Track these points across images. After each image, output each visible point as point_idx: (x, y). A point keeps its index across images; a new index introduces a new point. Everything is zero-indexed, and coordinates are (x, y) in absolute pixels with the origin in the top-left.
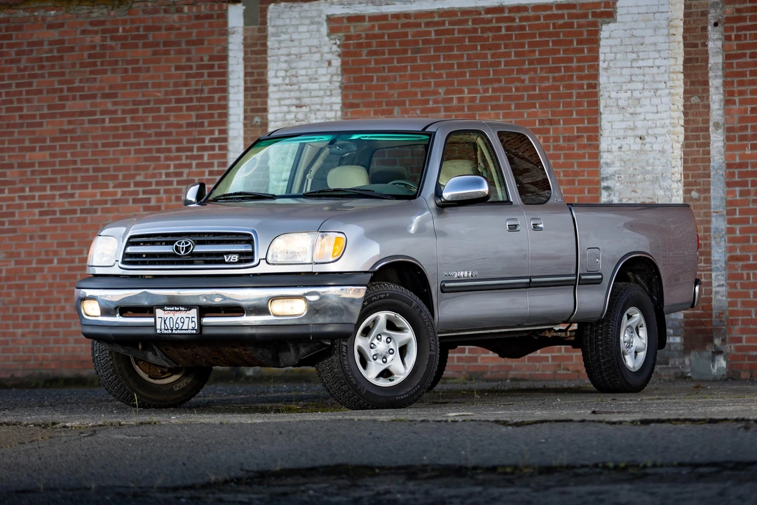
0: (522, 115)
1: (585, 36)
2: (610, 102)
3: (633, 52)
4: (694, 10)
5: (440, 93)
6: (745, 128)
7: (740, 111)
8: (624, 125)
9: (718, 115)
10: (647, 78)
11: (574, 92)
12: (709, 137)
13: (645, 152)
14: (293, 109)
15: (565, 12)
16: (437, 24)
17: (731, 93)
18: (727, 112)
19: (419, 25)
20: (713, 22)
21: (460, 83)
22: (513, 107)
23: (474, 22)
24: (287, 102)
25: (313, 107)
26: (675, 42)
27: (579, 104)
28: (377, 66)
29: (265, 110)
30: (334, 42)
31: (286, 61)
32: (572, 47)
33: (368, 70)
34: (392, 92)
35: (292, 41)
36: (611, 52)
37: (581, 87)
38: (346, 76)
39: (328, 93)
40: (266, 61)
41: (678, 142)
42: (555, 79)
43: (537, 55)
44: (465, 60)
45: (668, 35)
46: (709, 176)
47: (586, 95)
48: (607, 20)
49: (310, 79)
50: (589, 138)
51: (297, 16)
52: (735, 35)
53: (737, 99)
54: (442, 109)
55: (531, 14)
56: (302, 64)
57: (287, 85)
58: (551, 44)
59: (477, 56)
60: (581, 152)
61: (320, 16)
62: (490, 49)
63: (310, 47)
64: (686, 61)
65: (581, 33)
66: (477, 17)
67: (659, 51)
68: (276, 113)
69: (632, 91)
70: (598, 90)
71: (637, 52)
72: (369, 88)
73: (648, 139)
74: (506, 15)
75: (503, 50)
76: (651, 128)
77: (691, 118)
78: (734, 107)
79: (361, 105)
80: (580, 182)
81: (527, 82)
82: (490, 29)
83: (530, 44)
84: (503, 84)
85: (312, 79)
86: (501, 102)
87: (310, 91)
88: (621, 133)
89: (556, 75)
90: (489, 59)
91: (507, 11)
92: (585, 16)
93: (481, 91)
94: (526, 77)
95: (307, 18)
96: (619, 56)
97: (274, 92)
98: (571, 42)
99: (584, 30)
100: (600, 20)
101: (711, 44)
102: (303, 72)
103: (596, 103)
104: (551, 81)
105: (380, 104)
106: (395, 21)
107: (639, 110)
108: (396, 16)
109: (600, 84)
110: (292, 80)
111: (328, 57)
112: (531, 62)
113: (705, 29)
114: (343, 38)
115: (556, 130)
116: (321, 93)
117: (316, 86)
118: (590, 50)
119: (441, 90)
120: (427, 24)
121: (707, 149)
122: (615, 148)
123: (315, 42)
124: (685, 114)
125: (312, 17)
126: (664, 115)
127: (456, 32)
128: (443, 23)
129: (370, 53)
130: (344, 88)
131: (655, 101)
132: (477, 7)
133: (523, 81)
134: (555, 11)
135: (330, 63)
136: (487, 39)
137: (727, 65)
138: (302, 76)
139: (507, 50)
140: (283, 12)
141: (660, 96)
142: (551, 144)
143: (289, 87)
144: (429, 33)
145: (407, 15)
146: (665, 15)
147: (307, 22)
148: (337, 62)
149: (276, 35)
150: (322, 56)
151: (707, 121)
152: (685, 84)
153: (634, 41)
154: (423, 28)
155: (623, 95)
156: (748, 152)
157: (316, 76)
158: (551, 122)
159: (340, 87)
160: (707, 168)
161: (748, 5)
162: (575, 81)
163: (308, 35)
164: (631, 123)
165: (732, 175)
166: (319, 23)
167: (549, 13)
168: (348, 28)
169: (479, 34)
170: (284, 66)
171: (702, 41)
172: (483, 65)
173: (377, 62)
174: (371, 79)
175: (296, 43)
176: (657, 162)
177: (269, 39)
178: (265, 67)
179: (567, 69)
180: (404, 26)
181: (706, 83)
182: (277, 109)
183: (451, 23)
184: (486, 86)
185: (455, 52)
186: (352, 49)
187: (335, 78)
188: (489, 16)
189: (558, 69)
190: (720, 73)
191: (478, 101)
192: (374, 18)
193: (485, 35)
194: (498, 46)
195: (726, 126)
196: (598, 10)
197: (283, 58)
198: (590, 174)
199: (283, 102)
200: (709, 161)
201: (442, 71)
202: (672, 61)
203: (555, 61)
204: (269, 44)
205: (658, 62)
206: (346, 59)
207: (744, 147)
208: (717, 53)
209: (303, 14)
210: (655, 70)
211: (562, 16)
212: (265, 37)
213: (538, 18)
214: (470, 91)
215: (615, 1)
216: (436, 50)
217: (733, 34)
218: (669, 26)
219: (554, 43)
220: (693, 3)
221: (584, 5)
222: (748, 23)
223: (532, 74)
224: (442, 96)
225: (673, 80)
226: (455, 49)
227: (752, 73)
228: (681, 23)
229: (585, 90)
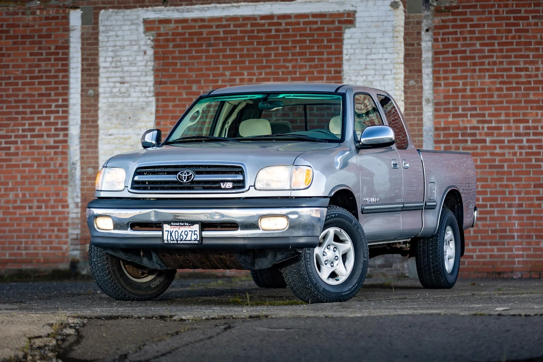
1: (333, 37)
3: (367, 49)
4: (411, 20)
5: (226, 75)
6: (448, 103)
7: (444, 91)
9: (429, 93)
10: (378, 67)
11: (325, 75)
12: (421, 109)
14: (118, 85)
15: (319, 19)
16: (224, 26)
17: (438, 79)
18: (435, 92)
19: (211, 27)
20: (425, 28)
21: (241, 68)
23: (252, 25)
24: (113, 80)
25: (133, 84)
26: (398, 42)
28: (180, 55)
29: (97, 85)
30: (148, 37)
31: (112, 51)
32: (323, 44)
33: (173, 58)
34: (191, 74)
35: (118, 36)
36: (352, 48)
37: (330, 72)
38: (157, 62)
39: (144, 74)
40: (98, 50)
42: (310, 67)
43: (298, 50)
44: (245, 52)
45: (393, 37)
46: (422, 136)
47: (333, 78)
48: (349, 26)
49: (131, 64)
51: (121, 19)
52: (442, 38)
53: (442, 82)
55: (293, 20)
56: (125, 53)
57: (113, 67)
58: (308, 42)
59: (254, 49)
61: (138, 19)
62: (263, 45)
63: (131, 41)
64: (406, 55)
65: (330, 35)
66: (254, 22)
67: (386, 48)
68: (104, 87)
69: (367, 76)
70: (342, 74)
71: (370, 49)
72: (174, 70)
74: (275, 20)
75: (273, 45)
77: (409, 95)
78: (440, 88)
79: (168, 83)
81: (290, 69)
82: (264, 31)
83: (293, 42)
84: (273, 70)
85: (132, 64)
86: (271, 82)
87: (131, 72)
89: (312, 64)
90: (263, 52)
91: (276, 18)
92: (333, 22)
93: (257, 74)
94: (290, 65)
95: (128, 20)
96: (357, 51)
97: (104, 72)
98: (323, 41)
99: (332, 32)
100: (343, 26)
101: (423, 44)
102: (125, 59)
104: (308, 67)
105: (182, 82)
106: (193, 24)
108: (195, 20)
109: (343, 71)
110: (117, 63)
111: (144, 48)
112: (293, 54)
113: (419, 33)
114: (156, 35)
116: (139, 74)
117: (134, 69)
118: (336, 47)
119: (228, 73)
120: (217, 26)
121: (420, 117)
123: (135, 38)
124: (405, 93)
125: (132, 20)
127: (239, 32)
128: (229, 26)
129: (175, 46)
130: (156, 70)
131: (383, 83)
132: (254, 15)
133: (287, 68)
134: (311, 19)
135: (145, 53)
136: (261, 38)
137: (435, 59)
138: (125, 61)
139: (276, 46)
140: (110, 16)
141: (387, 80)
143: (115, 69)
144: (218, 33)
145: (202, 20)
146: (391, 24)
147: (129, 23)
148: (151, 52)
149: (106, 32)
150: (139, 47)
151: (421, 98)
152: (405, 71)
153: (368, 41)
154: (214, 29)
155: (360, 78)
156: (450, 119)
157: (135, 62)
159: (153, 70)
160: (421, 130)
161: (451, 17)
162: (325, 68)
163: (129, 32)
165: (439, 135)
166: (137, 24)
167: (306, 20)
168: (159, 28)
169: (256, 34)
170: (111, 54)
171: (417, 42)
172: (258, 55)
173: (180, 52)
174: (176, 64)
175: (120, 38)
177: (100, 35)
178: (97, 54)
179: (320, 60)
180: (200, 27)
181: (420, 71)
182: (106, 85)
183: (235, 26)
184: (260, 71)
185: (238, 46)
186: (162, 43)
187: (149, 63)
188: (263, 21)
189: (313, 60)
190: (430, 64)
191: (254, 81)
192: (178, 21)
193: (260, 35)
194: (269, 43)
195: (435, 101)
196: (342, 19)
197: (110, 49)
199: (110, 80)
200: (422, 125)
201: (228, 60)
202: (396, 56)
203: (311, 54)
204: (100, 38)
205: (385, 56)
206: (157, 50)
207: (447, 116)
208: (428, 50)
209: (126, 17)
210: (383, 62)
211: (316, 23)
212: (98, 34)
213: (298, 23)
214: (249, 74)
215: (355, 12)
216: (224, 44)
217: (440, 38)
218: (394, 31)
219: (311, 41)
220: (411, 15)
221: (332, 15)
222: (451, 30)
223: (294, 63)
224: (228, 77)
225: (397, 69)
226: (238, 44)
227: (453, 65)
228: (402, 29)
229: (333, 74)
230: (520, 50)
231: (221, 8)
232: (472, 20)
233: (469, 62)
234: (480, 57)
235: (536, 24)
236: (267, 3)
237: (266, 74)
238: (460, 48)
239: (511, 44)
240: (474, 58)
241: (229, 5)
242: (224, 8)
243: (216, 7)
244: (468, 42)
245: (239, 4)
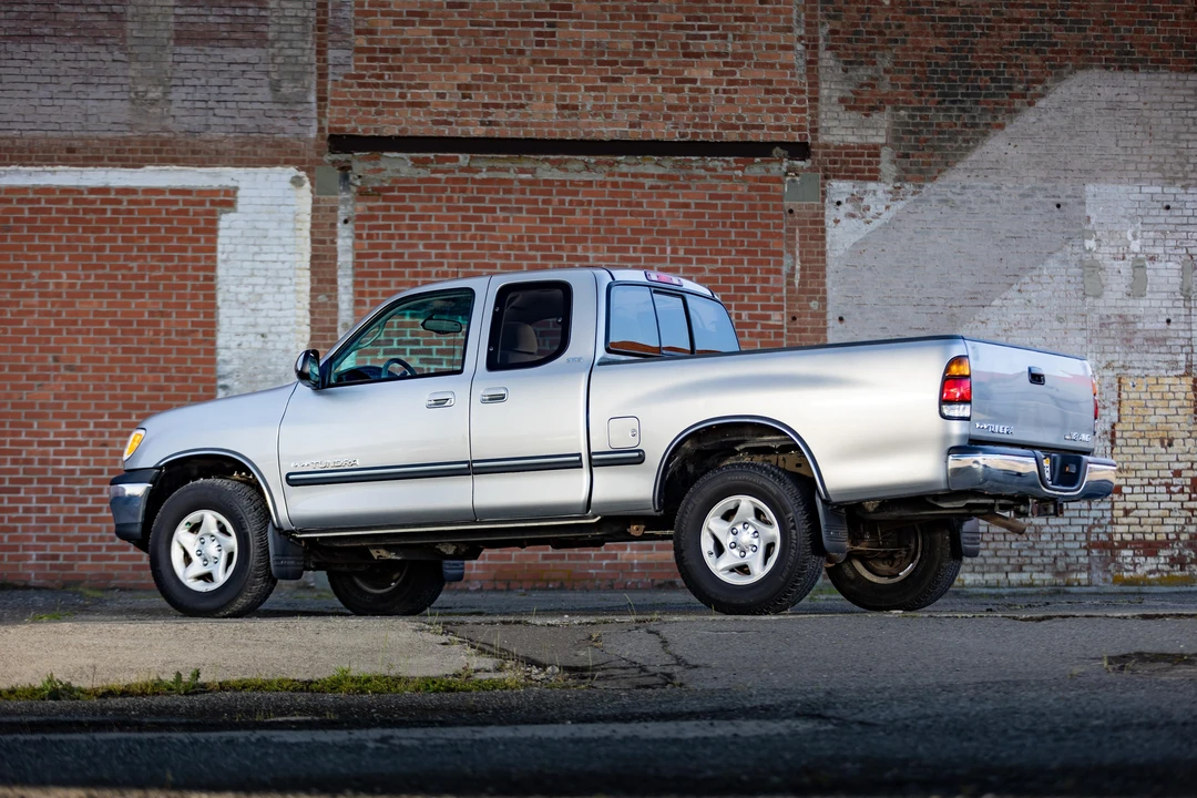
0: (128, 305)
1: (202, 225)
2: (228, 296)
3: (254, 245)
4: (322, 205)
5: (34, 277)
8: (244, 321)
9: (347, 315)
10: (270, 273)
11: (189, 283)
13: (268, 350)
15: (180, 198)
16: (31, 201)
17: (361, 294)
18: (357, 313)
19: (10, 201)
20: (343, 218)
21: (57, 267)
22: (119, 296)
23: (76, 201)
26: (301, 237)
27: (195, 296)
32: (187, 235)
36: (230, 244)
37: (196, 278)
41: (303, 341)
42: (167, 268)
43: (147, 242)
44: (64, 242)
45: (295, 229)
47: (202, 287)
48: (227, 209)
50: (205, 333)
52: (368, 235)
53: (368, 300)
54: (37, 294)
55: (141, 197)
58: (163, 231)
59: (79, 239)
60: (196, 347)
62: (92, 232)
64: (313, 258)
65: (197, 222)
66: (79, 196)
67: (284, 245)
69: (254, 285)
70: (215, 282)
71: (259, 245)
73: (270, 337)
74: (112, 196)
75: (107, 234)
76: (273, 325)
77: (317, 316)
78: (364, 308)
80: (194, 379)
81: (135, 270)
82: (95, 211)
83: (140, 230)
84: (107, 271)
86: (105, 290)
88: (240, 330)
89: (169, 264)
90: (92, 243)
91: (113, 193)
92: (202, 203)
94: (134, 265)
96: (239, 248)
98: (186, 231)
99: (201, 218)
100: (218, 209)
101: (340, 242)
103: (213, 297)
104: (162, 270)
107: (260, 306)
109: (217, 277)
112: (140, 249)
113: (334, 225)
115: (167, 323)
118: (207, 240)
119: (35, 274)
120: (20, 201)
122: (233, 345)
124: (312, 313)
126: (288, 313)
127: (54, 211)
128: (38, 201)
131: (279, 297)
132: (79, 187)
133: (131, 269)
134: (168, 197)
136: (90, 221)
137: (357, 265)
139: (113, 235)
141: (284, 293)
142: (162, 337)
144: (22, 211)
146: (291, 209)
151: (335, 321)
152: (312, 281)
153: (256, 233)
154: (14, 205)
155: (243, 289)
158: (162, 314)
161: (381, 203)
162: (190, 272)
164: (251, 320)
167: (161, 197)
169: (81, 215)
171: (331, 238)
172: (84, 248)
176: (280, 362)
179: (182, 259)
181: (334, 281)
183: (48, 201)
184: (88, 272)
185: (53, 234)
188: (93, 197)
189: (171, 259)
190: (350, 272)
191: (78, 287)
193: (88, 217)
194: (102, 230)
196: (217, 199)
198: (205, 371)
201: (37, 253)
202: (298, 257)
203: (167, 249)
205: (282, 257)
208: (347, 251)
210: (279, 265)
211: (176, 202)
213: (148, 202)
214: (69, 277)
215: (236, 189)
216: (30, 230)
217: (365, 233)
218: (295, 220)
219: (167, 230)
220: (322, 197)
221: (200, 192)
222: (381, 222)
223: (141, 262)
224: (36, 280)
225: (299, 277)
226: (53, 230)
227: (385, 274)
228: (309, 218)
229: (201, 282)
230: (483, 256)
231: (26, 172)
232: (412, 209)
233: (407, 271)
234: (424, 265)
235: (506, 220)
236: (99, 168)
237: (97, 277)
238: (394, 250)
239: (470, 246)
240: (414, 265)
241: (39, 169)
242: (30, 174)
243: (17, 171)
244: (406, 241)
245: (56, 168)
